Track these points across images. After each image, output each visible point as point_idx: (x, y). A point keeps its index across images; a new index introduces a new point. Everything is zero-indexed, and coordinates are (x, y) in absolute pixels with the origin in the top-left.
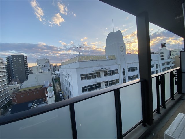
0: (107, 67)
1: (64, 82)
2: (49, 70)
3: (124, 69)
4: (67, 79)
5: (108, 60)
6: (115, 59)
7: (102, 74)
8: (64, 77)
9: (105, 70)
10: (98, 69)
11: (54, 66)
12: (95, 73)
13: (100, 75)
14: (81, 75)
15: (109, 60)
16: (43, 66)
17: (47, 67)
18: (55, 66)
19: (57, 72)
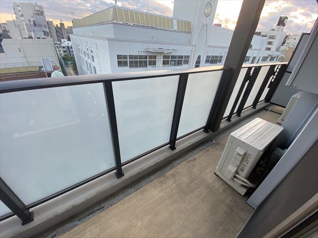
0: (171, 47)
1: (83, 67)
2: (45, 33)
3: (199, 57)
4: (89, 61)
5: (175, 31)
6: (190, 32)
7: (160, 61)
8: (82, 56)
9: (166, 52)
10: (154, 48)
11: (57, 25)
12: (146, 56)
13: (156, 61)
14: (119, 57)
15: (178, 32)
16: (30, 21)
17: (40, 26)
18: (59, 26)
19: (65, 43)
